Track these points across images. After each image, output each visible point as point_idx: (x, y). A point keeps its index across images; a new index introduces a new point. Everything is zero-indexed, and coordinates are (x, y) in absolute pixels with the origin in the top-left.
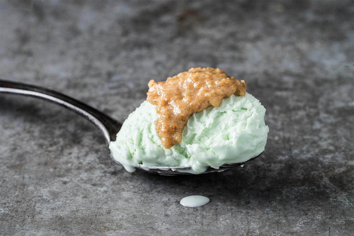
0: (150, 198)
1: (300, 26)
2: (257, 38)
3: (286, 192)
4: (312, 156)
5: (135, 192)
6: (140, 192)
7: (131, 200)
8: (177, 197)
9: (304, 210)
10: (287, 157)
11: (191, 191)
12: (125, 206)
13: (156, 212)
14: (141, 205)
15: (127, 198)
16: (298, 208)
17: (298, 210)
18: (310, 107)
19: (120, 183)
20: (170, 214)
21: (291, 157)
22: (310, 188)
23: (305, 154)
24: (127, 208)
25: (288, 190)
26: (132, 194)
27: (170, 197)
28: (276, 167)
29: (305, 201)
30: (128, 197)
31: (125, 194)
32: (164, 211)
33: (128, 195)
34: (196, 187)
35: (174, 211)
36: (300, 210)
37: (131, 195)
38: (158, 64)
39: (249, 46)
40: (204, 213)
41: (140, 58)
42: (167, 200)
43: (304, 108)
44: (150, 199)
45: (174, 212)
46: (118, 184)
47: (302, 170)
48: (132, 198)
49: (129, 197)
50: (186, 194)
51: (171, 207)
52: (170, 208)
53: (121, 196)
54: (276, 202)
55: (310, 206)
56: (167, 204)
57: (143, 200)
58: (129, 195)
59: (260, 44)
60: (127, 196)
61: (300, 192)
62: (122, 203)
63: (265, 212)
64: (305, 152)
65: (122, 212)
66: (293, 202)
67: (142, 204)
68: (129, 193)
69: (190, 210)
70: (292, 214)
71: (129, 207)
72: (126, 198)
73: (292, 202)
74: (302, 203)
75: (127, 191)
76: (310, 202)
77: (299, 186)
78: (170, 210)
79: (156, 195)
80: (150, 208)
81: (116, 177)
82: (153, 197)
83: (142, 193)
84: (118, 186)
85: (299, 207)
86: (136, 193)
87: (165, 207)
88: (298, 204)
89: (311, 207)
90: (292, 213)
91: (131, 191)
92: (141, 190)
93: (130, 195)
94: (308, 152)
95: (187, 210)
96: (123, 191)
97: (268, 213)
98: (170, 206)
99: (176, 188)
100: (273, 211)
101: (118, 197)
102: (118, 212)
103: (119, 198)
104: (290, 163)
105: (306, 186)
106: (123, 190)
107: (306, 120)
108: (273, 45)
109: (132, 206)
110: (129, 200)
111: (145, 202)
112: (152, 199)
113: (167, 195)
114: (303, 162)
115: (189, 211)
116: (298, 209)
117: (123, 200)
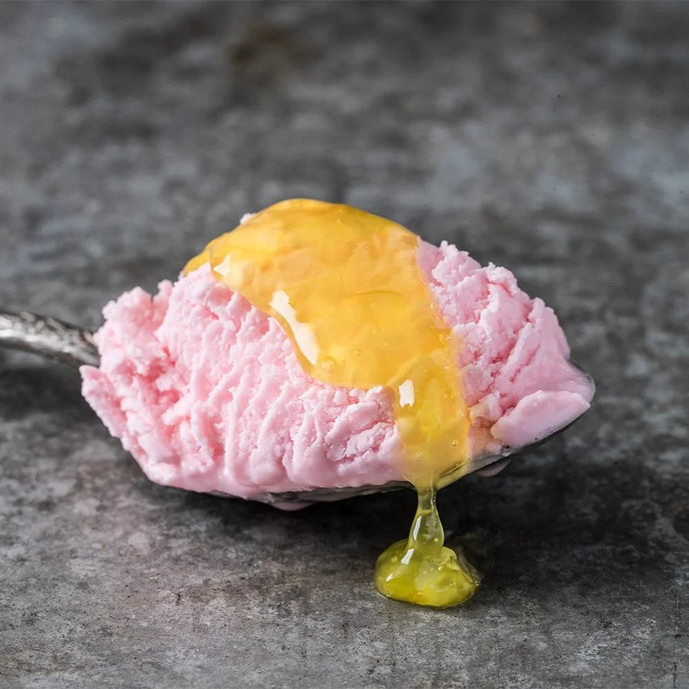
0: (152, 578)
1: (589, 75)
2: (465, 112)
3: (548, 561)
4: (623, 457)
5: (107, 561)
6: (123, 559)
7: (95, 584)
8: (229, 575)
9: (599, 615)
10: (551, 458)
11: (270, 558)
12: (77, 602)
13: (168, 620)
14: (123, 598)
15: (83, 579)
16: (582, 606)
17: (582, 614)
18: (619, 313)
19: (64, 536)
20: (208, 624)
21: (564, 457)
22: (619, 549)
23: (602, 450)
24: (82, 608)
25: (554, 554)
26: (99, 565)
27: (210, 574)
28: (519, 487)
29: (603, 588)
30: (86, 575)
31: (79, 565)
32: (192, 615)
33: (87, 570)
34: (284, 547)
35: (221, 614)
36: (588, 613)
37: (94, 571)
38: (173, 186)
39: (439, 134)
40: (310, 623)
41: (123, 168)
42: (201, 582)
43: (600, 316)
44: (152, 581)
45: (221, 619)
46: (58, 536)
47: (595, 497)
48: (98, 578)
49: (90, 574)
50: (255, 565)
51: (214, 602)
52: (209, 608)
53: (66, 573)
54: (520, 589)
55: (619, 600)
56: (202, 594)
57: (130, 585)
58: (91, 571)
59: (472, 128)
60: (84, 573)
61: (589, 561)
62: (70, 593)
63: (488, 618)
64: (603, 445)
65: (69, 620)
66: (568, 589)
67: (129, 597)
68: (90, 562)
69: (267, 613)
70: (566, 624)
71: (90, 603)
72: (82, 577)
73: (566, 591)
74: (594, 593)
75: (85, 558)
76: (617, 590)
77: (586, 544)
78: (211, 613)
79: (168, 570)
80: (152, 607)
81: (53, 517)
82: (160, 576)
83: (128, 564)
84: (57, 543)
85: (586, 603)
86: (111, 562)
87: (195, 604)
88: (583, 595)
89: (622, 603)
90: (564, 620)
91: (97, 557)
92: (126, 556)
93: (92, 568)
94: (613, 442)
95: (258, 614)
96: (73, 558)
97: (494, 623)
98: (209, 601)
99: (226, 550)
100: (510, 615)
101: (59, 574)
102: (57, 619)
103: (61, 578)
104: (560, 475)
105: (607, 544)
106: (73, 555)
107: (606, 351)
108: (511, 132)
109: (99, 601)
110: (91, 584)
111: (136, 589)
112: (156, 582)
113: (200, 569)
114: (598, 472)
115: (265, 616)
116: (583, 611)
117: (71, 583)
